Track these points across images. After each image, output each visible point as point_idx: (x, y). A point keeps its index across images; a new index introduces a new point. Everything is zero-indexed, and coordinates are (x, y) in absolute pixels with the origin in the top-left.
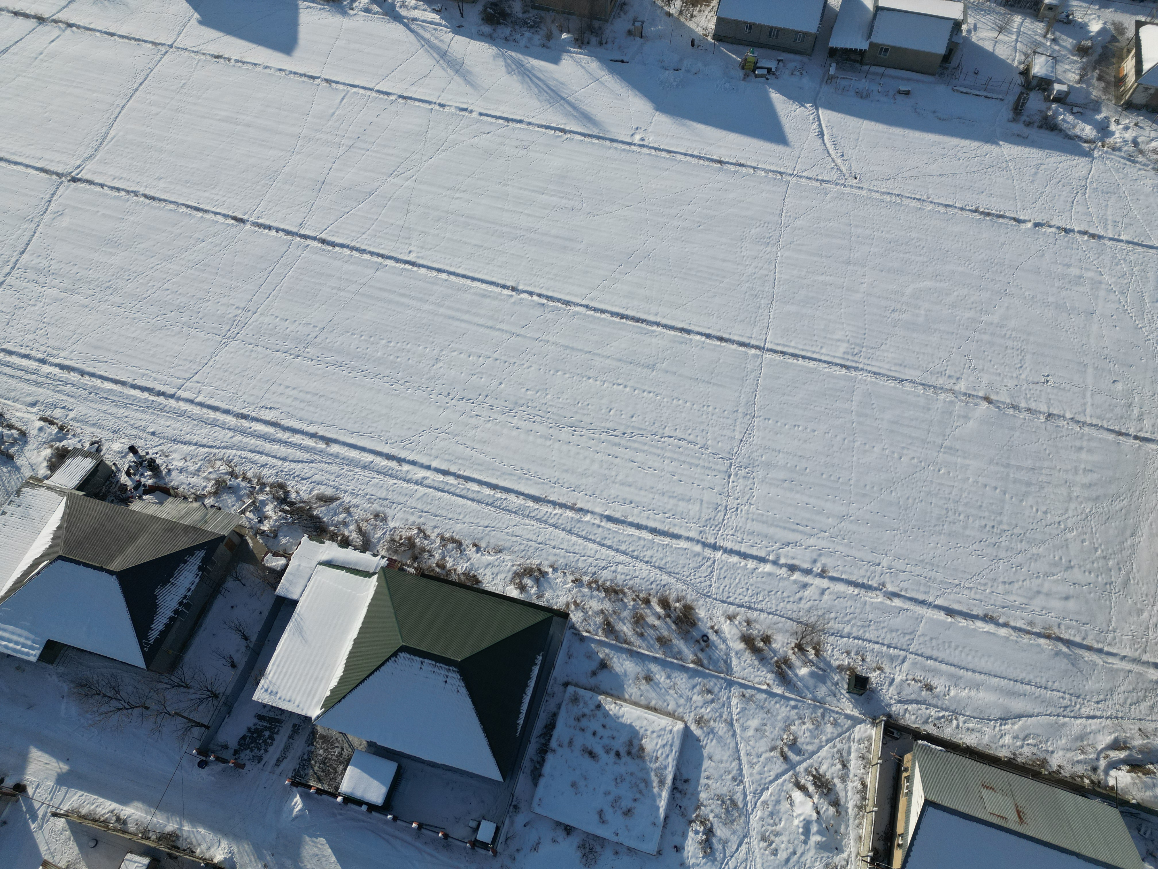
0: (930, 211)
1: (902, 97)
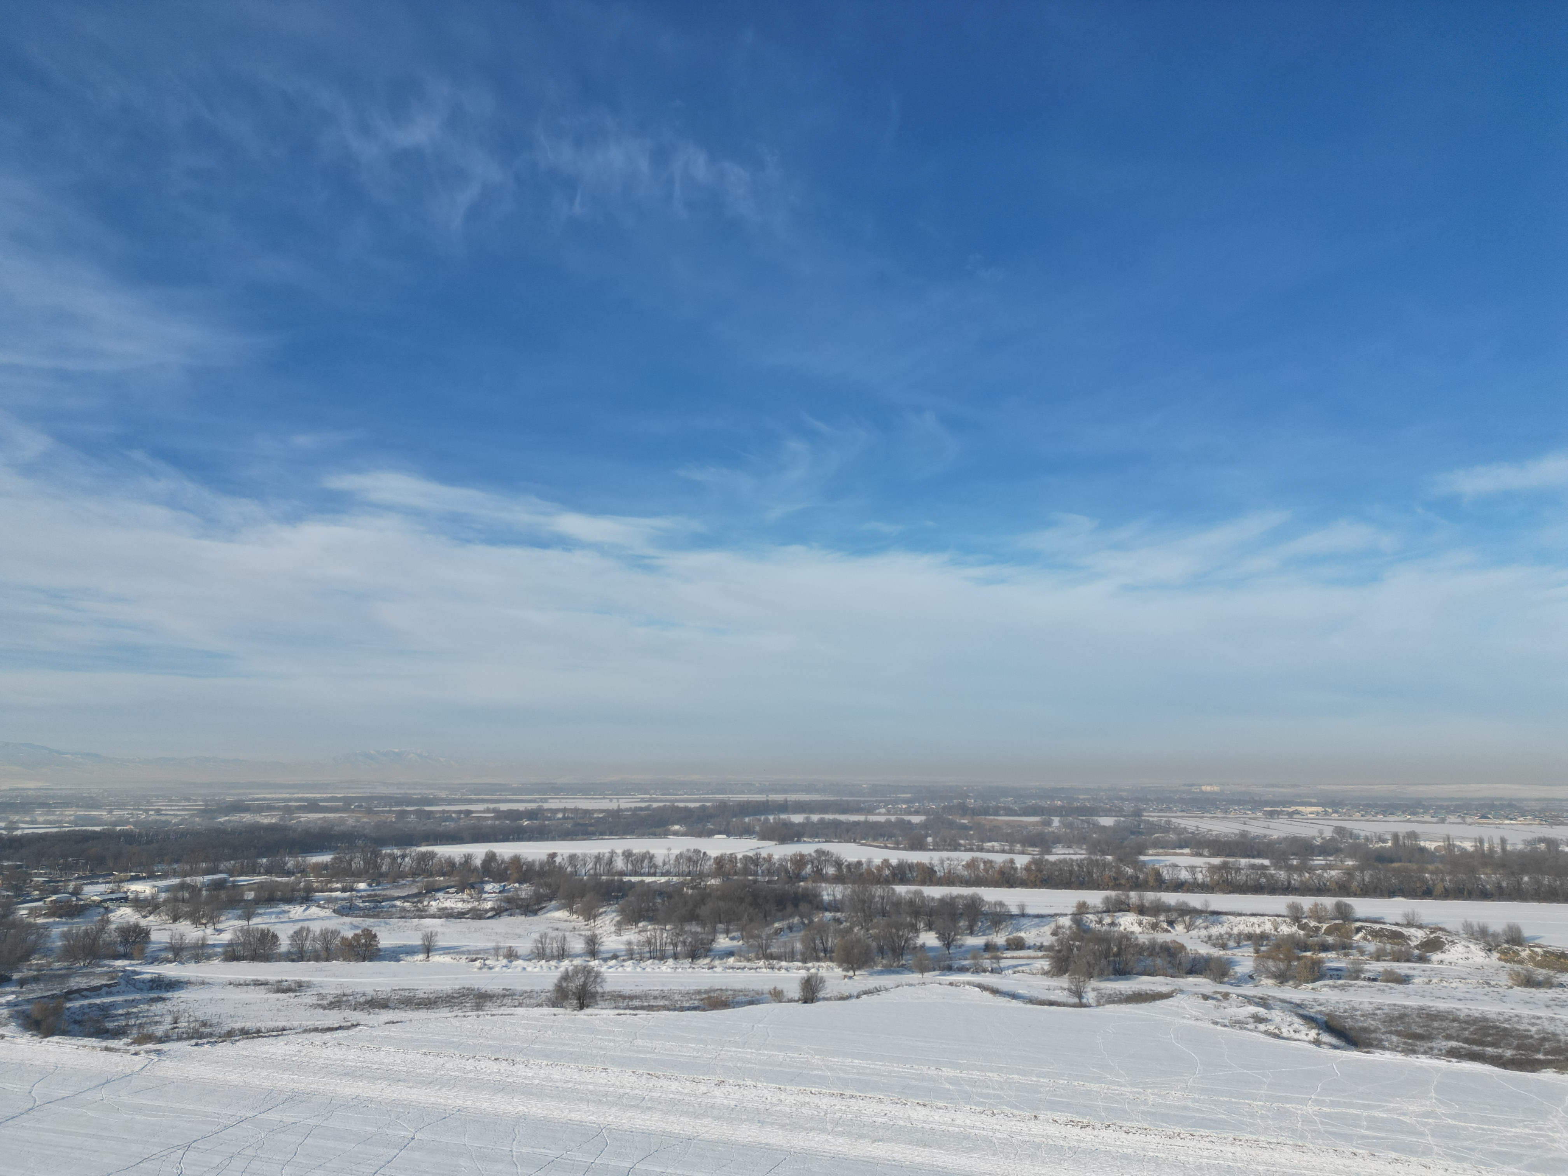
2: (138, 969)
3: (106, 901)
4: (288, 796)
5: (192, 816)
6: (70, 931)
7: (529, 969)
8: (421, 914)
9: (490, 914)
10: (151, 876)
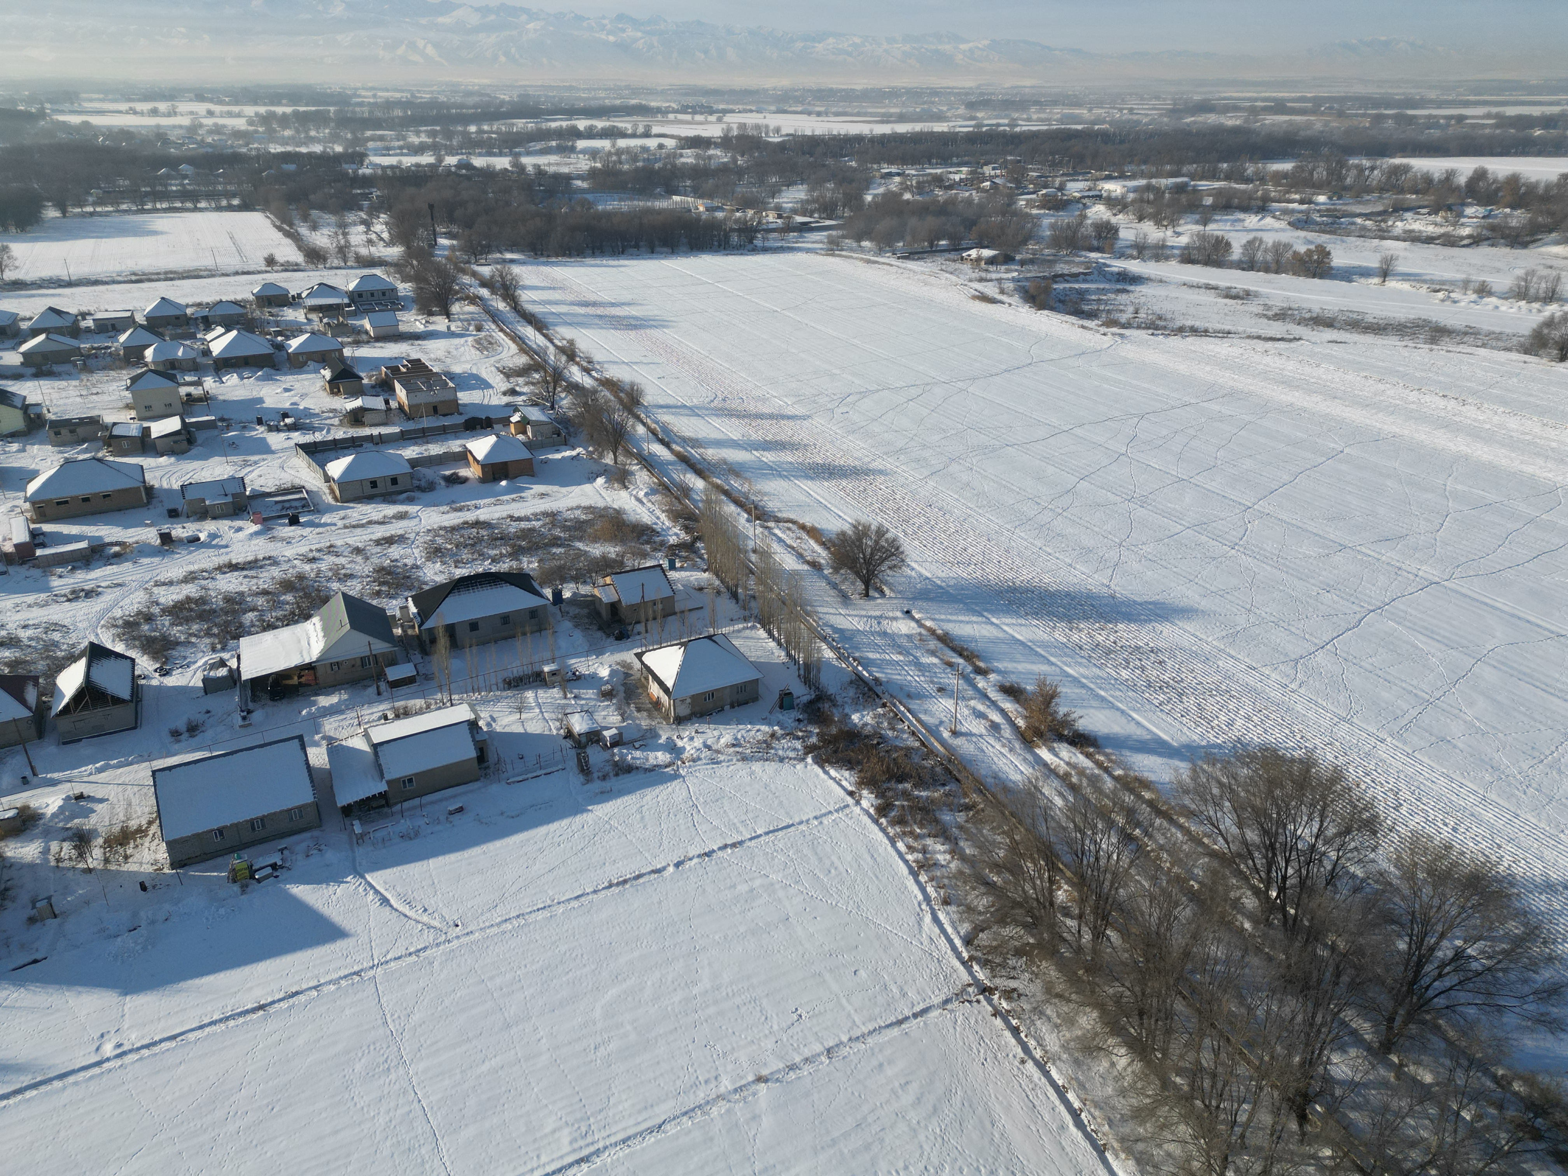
0: (563, 913)
1: (458, 816)
2: (1108, 262)
3: (1084, 197)
4: (1255, 95)
5: (1161, 115)
6: (1056, 222)
7: (1503, 308)
8: (1384, 234)
9: (1465, 242)
10: (1122, 177)
